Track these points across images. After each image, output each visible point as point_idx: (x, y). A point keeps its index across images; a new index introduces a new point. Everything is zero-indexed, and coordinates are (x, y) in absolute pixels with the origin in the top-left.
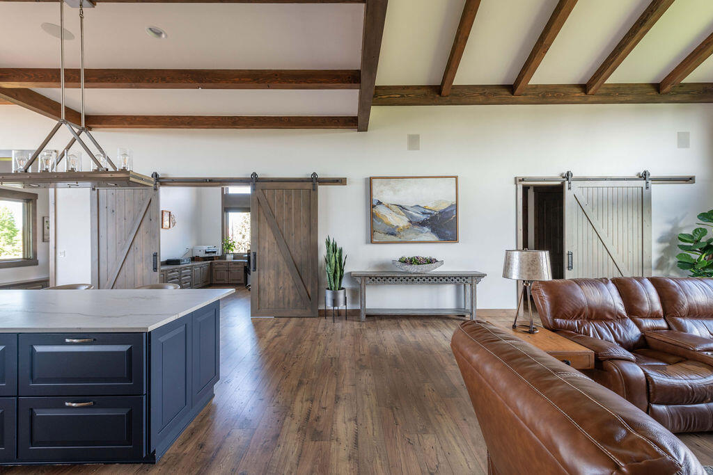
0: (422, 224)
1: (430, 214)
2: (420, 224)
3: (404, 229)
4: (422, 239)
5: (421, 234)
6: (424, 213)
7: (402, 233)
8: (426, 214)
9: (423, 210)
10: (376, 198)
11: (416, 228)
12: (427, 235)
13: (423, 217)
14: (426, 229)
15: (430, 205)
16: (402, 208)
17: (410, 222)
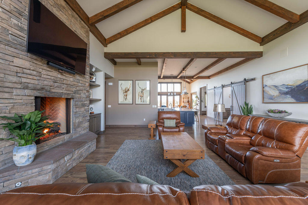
0: (286, 93)
1: (291, 88)
2: (285, 94)
3: (277, 97)
4: (286, 101)
5: (286, 99)
6: (287, 88)
7: (276, 99)
8: (288, 88)
9: (286, 86)
10: (265, 84)
11: (283, 96)
12: (289, 99)
13: (287, 90)
14: (288, 96)
15: (291, 83)
16: (276, 86)
17: (280, 93)
